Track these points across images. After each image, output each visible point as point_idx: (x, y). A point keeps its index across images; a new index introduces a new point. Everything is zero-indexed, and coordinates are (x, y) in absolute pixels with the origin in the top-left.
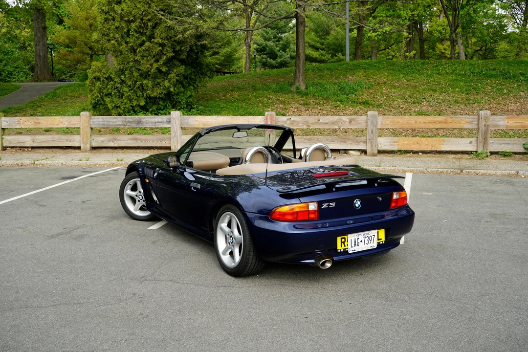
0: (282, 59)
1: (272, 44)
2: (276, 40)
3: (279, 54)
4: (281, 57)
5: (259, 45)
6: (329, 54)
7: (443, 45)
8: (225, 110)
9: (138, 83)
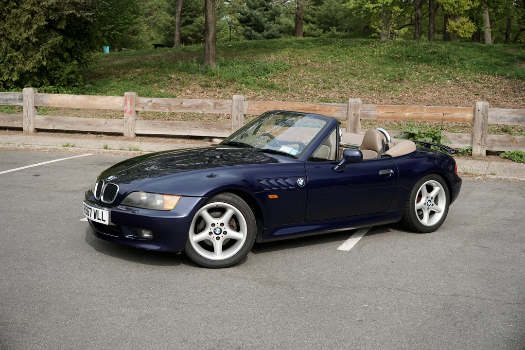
0: (269, 32)
1: (258, 13)
2: (263, 8)
3: (266, 25)
4: (268, 29)
5: (243, 14)
6: (322, 28)
7: (456, 22)
8: (114, 90)
9: (8, 55)
